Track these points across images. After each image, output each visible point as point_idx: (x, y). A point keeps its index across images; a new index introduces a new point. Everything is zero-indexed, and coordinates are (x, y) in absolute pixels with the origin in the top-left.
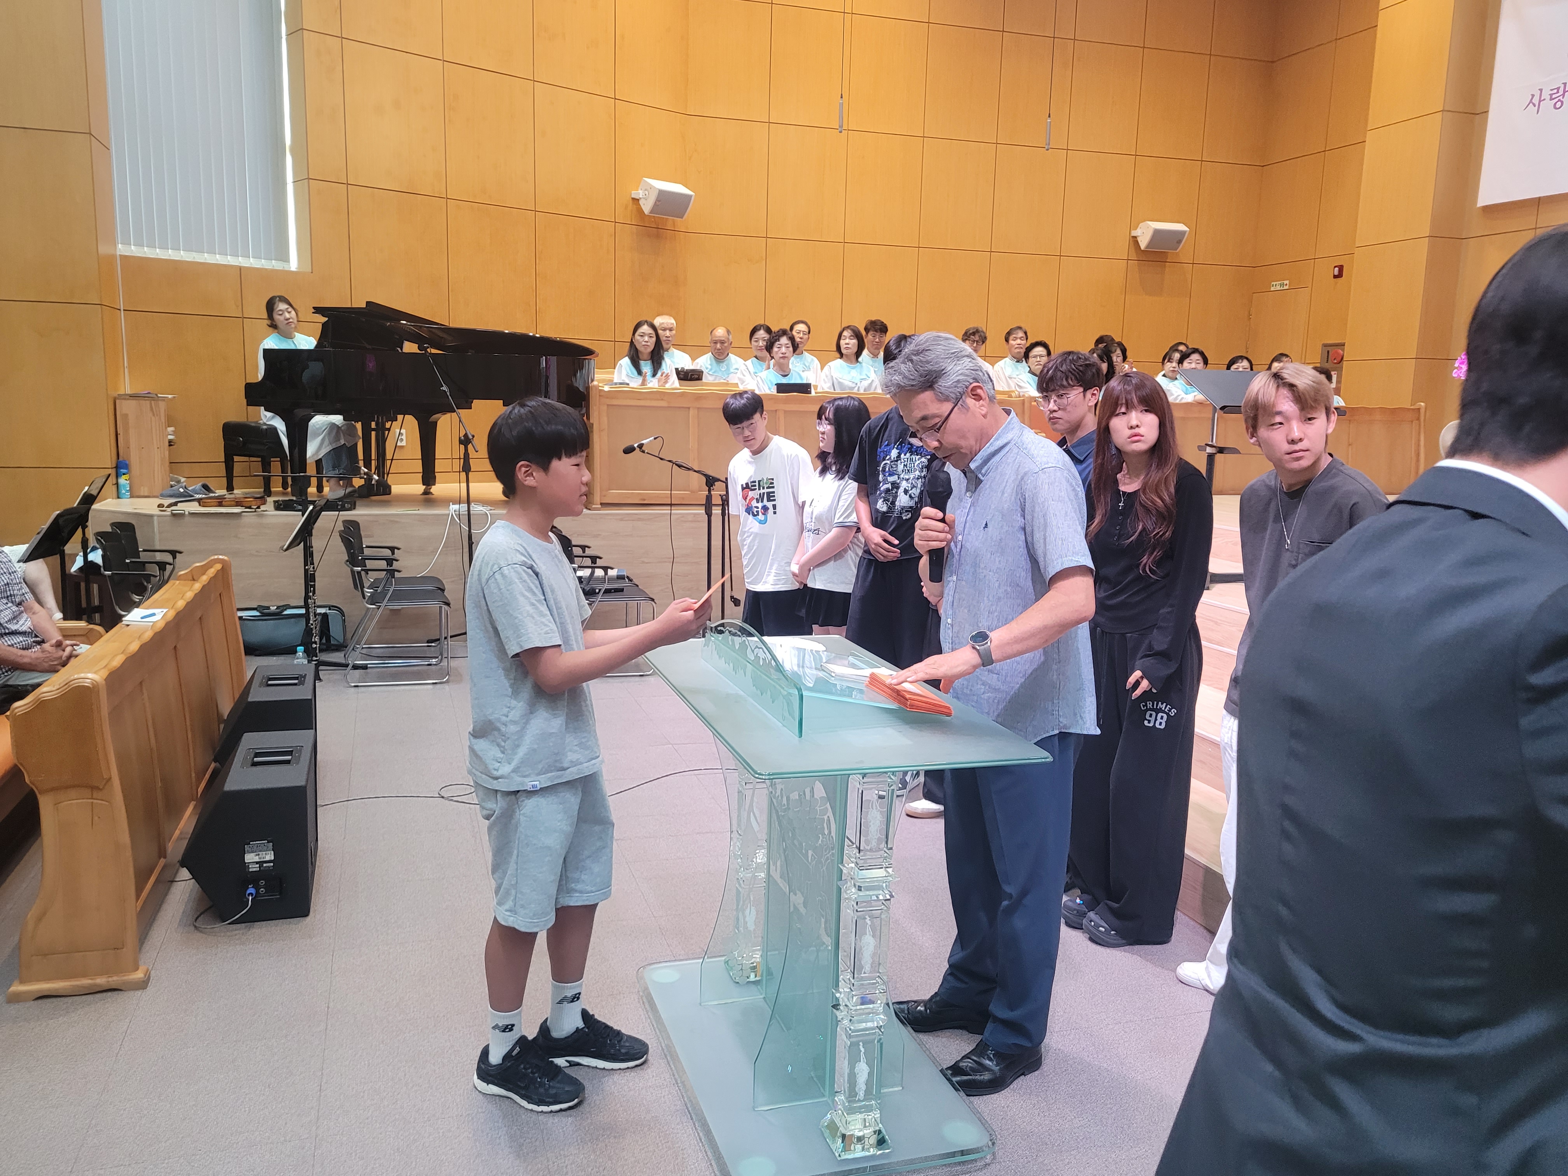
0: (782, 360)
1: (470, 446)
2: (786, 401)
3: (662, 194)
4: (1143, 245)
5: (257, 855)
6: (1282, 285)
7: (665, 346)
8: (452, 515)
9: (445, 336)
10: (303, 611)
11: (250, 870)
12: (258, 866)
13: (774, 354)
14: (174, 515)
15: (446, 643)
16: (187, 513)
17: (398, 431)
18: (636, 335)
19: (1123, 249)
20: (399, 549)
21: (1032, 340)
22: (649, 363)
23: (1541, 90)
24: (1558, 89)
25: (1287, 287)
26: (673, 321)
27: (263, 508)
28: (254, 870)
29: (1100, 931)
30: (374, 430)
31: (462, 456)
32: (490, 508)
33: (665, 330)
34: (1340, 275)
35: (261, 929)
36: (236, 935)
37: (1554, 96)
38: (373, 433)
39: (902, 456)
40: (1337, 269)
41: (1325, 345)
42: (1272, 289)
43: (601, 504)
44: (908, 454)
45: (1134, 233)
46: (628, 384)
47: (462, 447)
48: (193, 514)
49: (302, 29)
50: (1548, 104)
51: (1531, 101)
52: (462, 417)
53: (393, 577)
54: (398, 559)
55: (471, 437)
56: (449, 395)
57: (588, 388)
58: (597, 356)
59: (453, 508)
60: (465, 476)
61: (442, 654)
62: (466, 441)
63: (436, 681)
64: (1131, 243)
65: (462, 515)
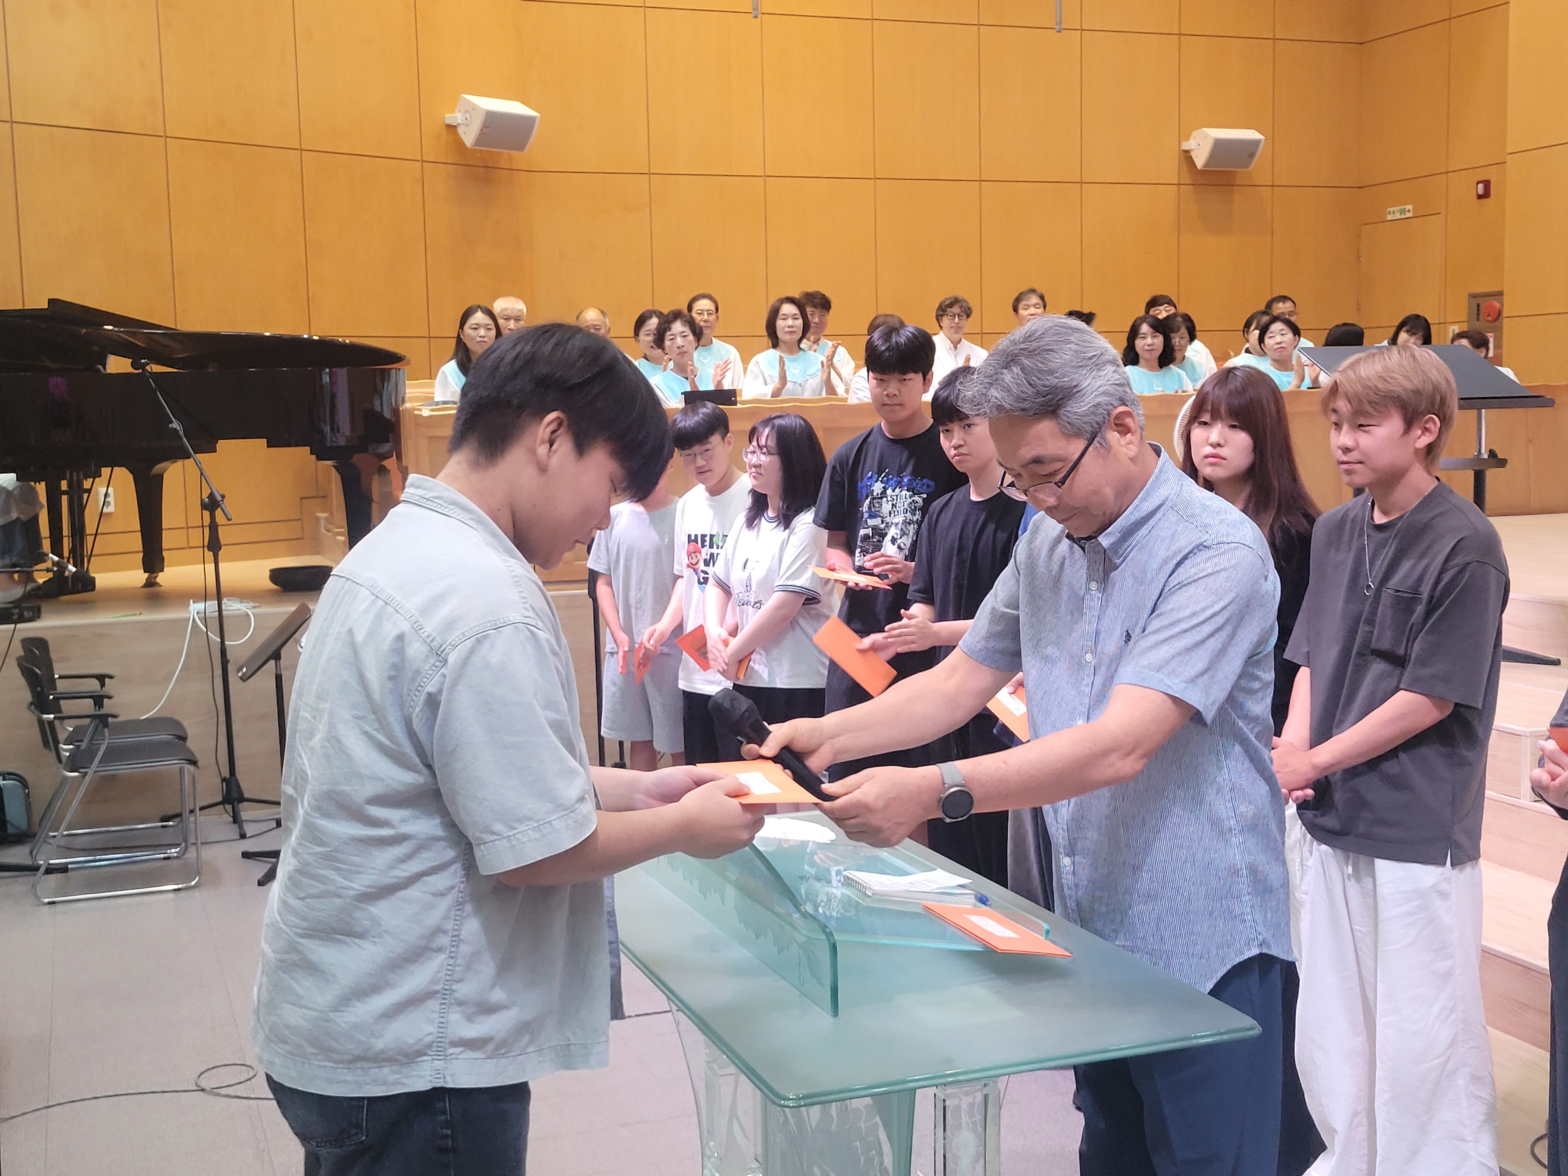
3: (490, 117)
4: (1200, 162)
6: (1402, 212)
8: (194, 619)
9: (172, 344)
15: (192, 819)
17: (103, 490)
18: (465, 327)
19: (1170, 170)
20: (111, 677)
25: (1410, 215)
26: (521, 306)
30: (64, 493)
32: (252, 604)
33: (508, 319)
34: (1486, 194)
38: (68, 497)
39: (889, 491)
40: (1481, 186)
41: (1472, 296)
42: (1389, 218)
45: (1186, 146)
52: (203, 466)
53: (106, 725)
54: (112, 693)
55: (220, 499)
56: (181, 433)
57: (396, 412)
58: (408, 363)
59: (196, 608)
60: (211, 553)
61: (185, 840)
62: (211, 504)
63: (180, 886)
64: (1182, 159)
65: (209, 618)
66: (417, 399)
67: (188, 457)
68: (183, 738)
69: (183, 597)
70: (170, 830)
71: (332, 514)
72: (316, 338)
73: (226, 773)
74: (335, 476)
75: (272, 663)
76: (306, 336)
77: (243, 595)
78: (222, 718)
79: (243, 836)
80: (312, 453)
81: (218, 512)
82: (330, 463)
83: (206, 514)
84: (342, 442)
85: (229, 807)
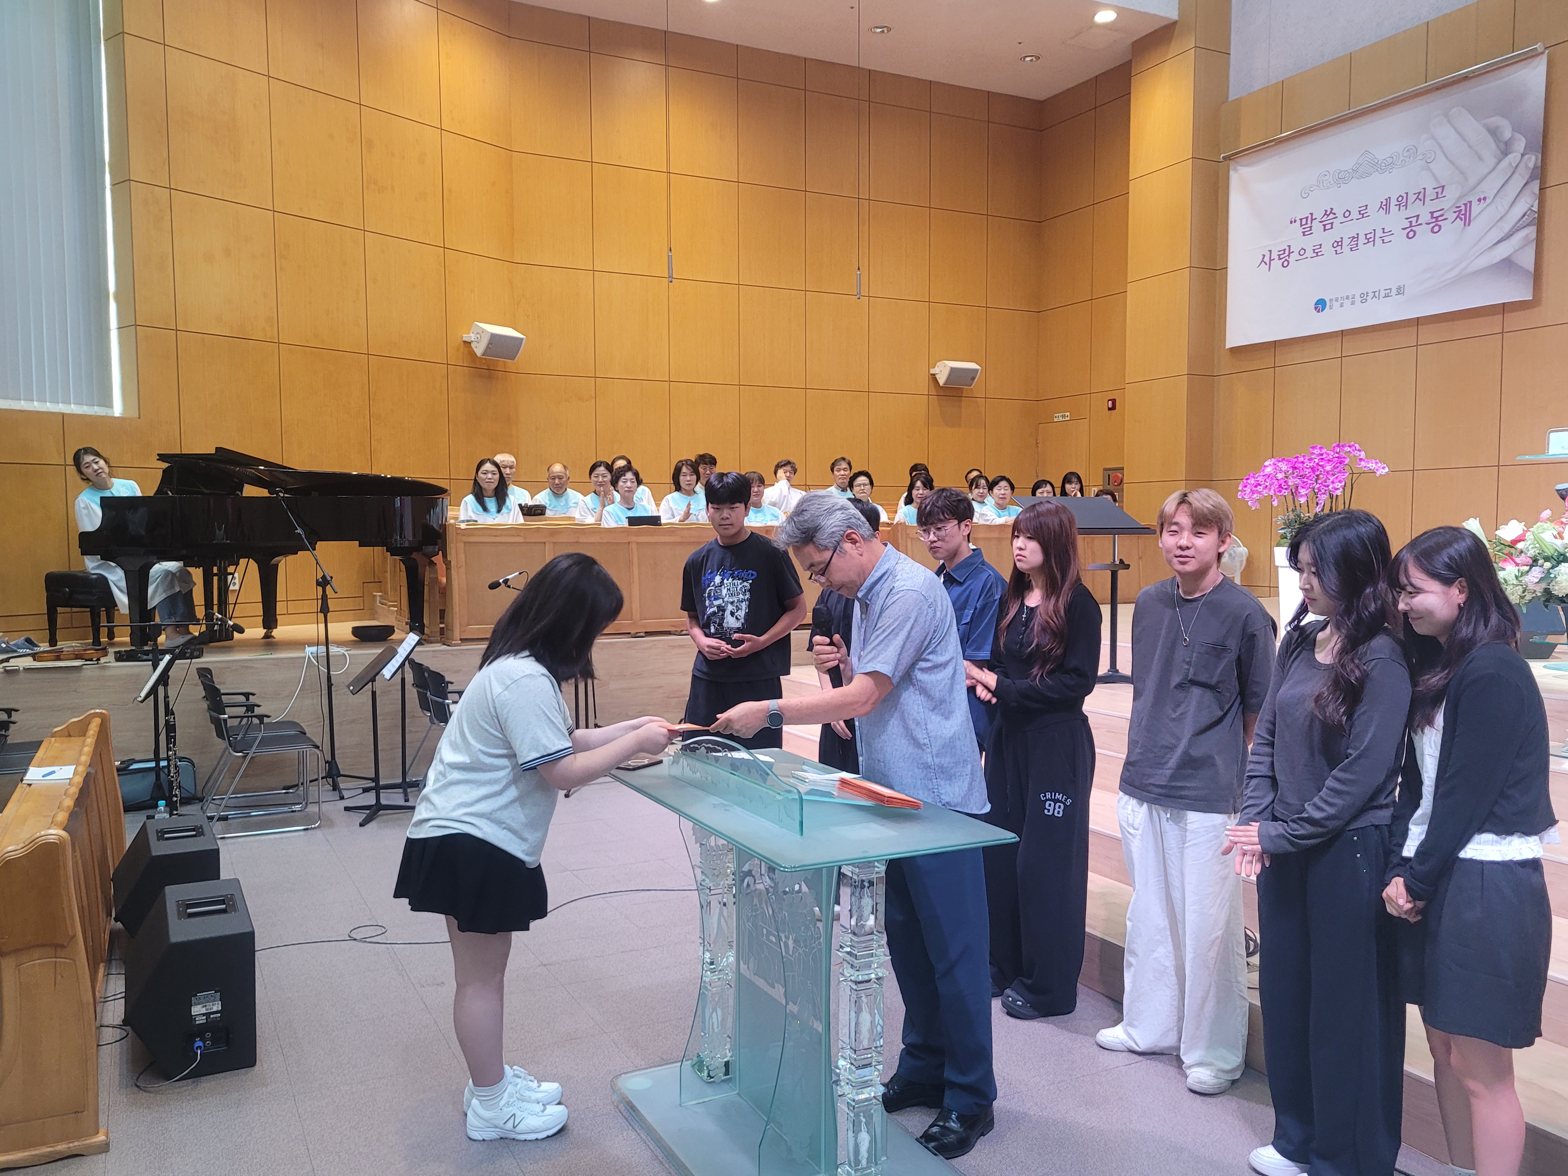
0: (627, 494)
1: (328, 588)
2: (638, 534)
3: (494, 336)
4: (941, 381)
5: (204, 1007)
6: (1063, 416)
7: (507, 483)
8: (309, 657)
9: (289, 479)
10: (153, 764)
11: (197, 1022)
12: (205, 1017)
13: (619, 488)
14: (6, 671)
16: (21, 669)
18: (479, 472)
19: (923, 386)
20: (253, 694)
21: (855, 470)
22: (494, 499)
23: (1270, 251)
24: (1284, 250)
25: (1068, 419)
26: (513, 459)
27: (103, 660)
28: (201, 1022)
29: (1018, 1005)
30: (216, 575)
31: (320, 597)
32: (345, 649)
33: (505, 467)
34: (1113, 408)
35: (208, 1083)
36: (185, 1091)
37: (1281, 257)
38: (215, 579)
39: (725, 581)
40: (1110, 402)
41: (1105, 470)
42: (1056, 420)
43: (461, 640)
44: (730, 580)
45: (932, 371)
46: (476, 521)
47: (320, 589)
48: (28, 670)
49: (130, 180)
50: (1277, 263)
51: (1263, 261)
52: (318, 558)
53: (262, 722)
54: (260, 704)
55: (329, 579)
56: (301, 537)
57: (444, 527)
58: (448, 494)
59: (310, 650)
62: (324, 582)
63: (306, 827)
64: (931, 380)
65: (321, 657)
68: (304, 734)
69: (301, 644)
71: (386, 593)
72: (389, 476)
73: (329, 758)
74: (402, 566)
75: (370, 684)
76: (383, 475)
77: (340, 644)
78: (327, 722)
79: (342, 798)
80: (387, 551)
82: (398, 558)
84: (407, 545)
85: (330, 780)
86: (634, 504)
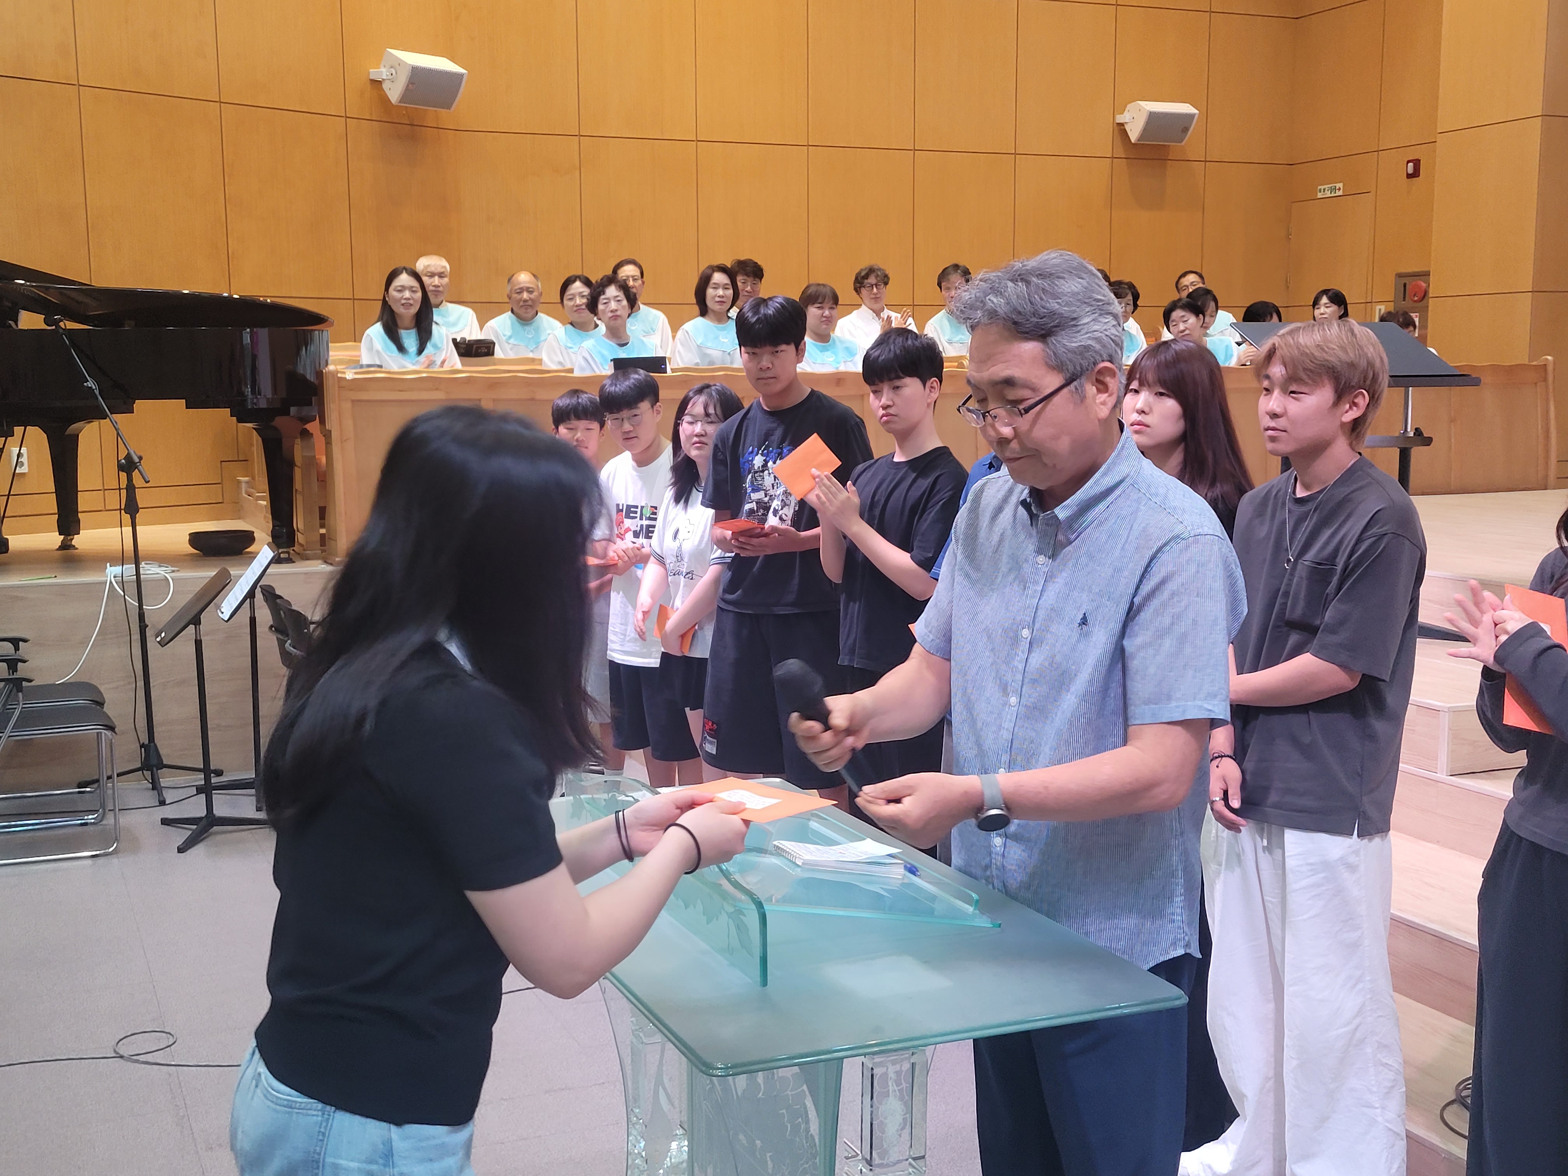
0: (613, 322)
3: (416, 72)
6: (1333, 189)
7: (435, 303)
8: (111, 582)
9: (87, 300)
15: (110, 785)
17: (16, 450)
18: (390, 289)
19: (1104, 143)
20: (25, 641)
22: (413, 331)
25: (1340, 193)
26: (444, 264)
31: (123, 489)
32: (172, 568)
33: (434, 278)
34: (1416, 174)
40: (1411, 165)
41: (1400, 276)
42: (1320, 195)
45: (1120, 119)
46: (382, 367)
52: (119, 426)
53: (20, 689)
54: (26, 658)
55: (137, 460)
56: (97, 392)
57: (320, 375)
58: (332, 324)
59: (113, 571)
60: (129, 516)
61: (103, 806)
62: (128, 466)
63: (98, 852)
64: (1116, 132)
65: (127, 582)
66: (340, 362)
67: (105, 417)
68: (101, 704)
69: (100, 560)
70: (87, 796)
71: (253, 478)
72: (236, 296)
73: (145, 739)
74: (256, 439)
75: (192, 627)
76: (226, 295)
77: (162, 559)
78: (141, 684)
79: (162, 803)
80: (232, 415)
81: (136, 474)
82: (251, 425)
83: (123, 475)
84: (263, 404)
85: (148, 774)
86: (628, 337)
